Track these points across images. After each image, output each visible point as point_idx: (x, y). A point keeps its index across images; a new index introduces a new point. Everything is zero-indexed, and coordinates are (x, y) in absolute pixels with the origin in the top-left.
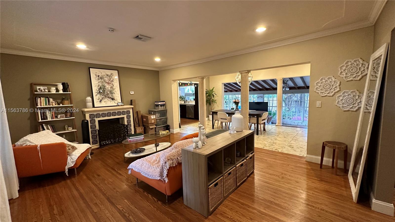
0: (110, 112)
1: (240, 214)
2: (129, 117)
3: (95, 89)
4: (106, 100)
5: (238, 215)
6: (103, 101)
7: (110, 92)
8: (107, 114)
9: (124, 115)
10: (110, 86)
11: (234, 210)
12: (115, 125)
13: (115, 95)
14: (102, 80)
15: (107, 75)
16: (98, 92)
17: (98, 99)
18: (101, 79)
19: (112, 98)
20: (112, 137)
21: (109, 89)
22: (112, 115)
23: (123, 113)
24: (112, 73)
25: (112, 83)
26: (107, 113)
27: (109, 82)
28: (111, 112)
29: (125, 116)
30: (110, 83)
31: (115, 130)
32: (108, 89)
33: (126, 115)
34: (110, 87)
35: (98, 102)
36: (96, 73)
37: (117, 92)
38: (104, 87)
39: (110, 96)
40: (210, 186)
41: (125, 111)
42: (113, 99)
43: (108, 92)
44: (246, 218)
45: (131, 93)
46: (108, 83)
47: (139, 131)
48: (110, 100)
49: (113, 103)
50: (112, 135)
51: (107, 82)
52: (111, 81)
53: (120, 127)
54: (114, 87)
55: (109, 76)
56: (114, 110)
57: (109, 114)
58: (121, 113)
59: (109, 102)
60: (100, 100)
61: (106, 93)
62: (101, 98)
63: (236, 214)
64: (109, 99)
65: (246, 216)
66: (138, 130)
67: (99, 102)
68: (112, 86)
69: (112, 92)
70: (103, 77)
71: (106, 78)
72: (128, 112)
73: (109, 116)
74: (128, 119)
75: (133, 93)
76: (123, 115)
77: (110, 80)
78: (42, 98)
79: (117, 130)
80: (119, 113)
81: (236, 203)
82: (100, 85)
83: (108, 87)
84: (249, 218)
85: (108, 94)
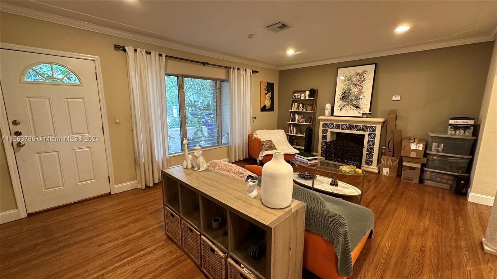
0: (345, 124)
1: (151, 263)
2: (372, 136)
3: (338, 94)
4: (348, 108)
5: (151, 260)
6: (344, 109)
7: (356, 98)
8: (341, 126)
9: (366, 131)
10: (358, 88)
11: (161, 258)
12: (346, 142)
13: (361, 102)
14: (349, 82)
15: (358, 74)
16: (341, 97)
17: (339, 107)
18: (348, 80)
19: (357, 105)
20: (340, 156)
21: (356, 93)
22: (348, 128)
23: (365, 129)
24: (365, 69)
25: (362, 84)
26: (342, 124)
27: (358, 83)
28: (347, 125)
29: (366, 134)
30: (359, 85)
31: (345, 148)
32: (354, 93)
33: (368, 132)
34: (357, 91)
35: (338, 110)
36: (344, 73)
37: (366, 97)
38: (350, 90)
39: (355, 102)
40: (166, 207)
41: (368, 126)
42: (357, 107)
43: (353, 98)
44: (141, 267)
45: (394, 98)
46: (356, 85)
47: (387, 163)
48: (353, 109)
49: (356, 113)
50: (340, 153)
51: (355, 83)
52: (361, 81)
53: (351, 146)
54: (362, 90)
55: (360, 75)
56: (351, 123)
57: (351, 127)
58: (360, 127)
59: (352, 110)
60: (341, 107)
61: (350, 99)
62: (342, 106)
63: (153, 258)
64: (352, 107)
65: (143, 268)
66: (384, 161)
67: (340, 110)
68: (361, 89)
69: (359, 97)
70: (351, 78)
71: (355, 78)
72: (373, 129)
73: (344, 129)
74: (370, 139)
75: (398, 98)
76: (364, 131)
77: (359, 81)
78: (295, 103)
79: (348, 149)
80: (358, 128)
81: (172, 263)
82: (346, 88)
83: (354, 90)
84: (138, 270)
85: (352, 100)
